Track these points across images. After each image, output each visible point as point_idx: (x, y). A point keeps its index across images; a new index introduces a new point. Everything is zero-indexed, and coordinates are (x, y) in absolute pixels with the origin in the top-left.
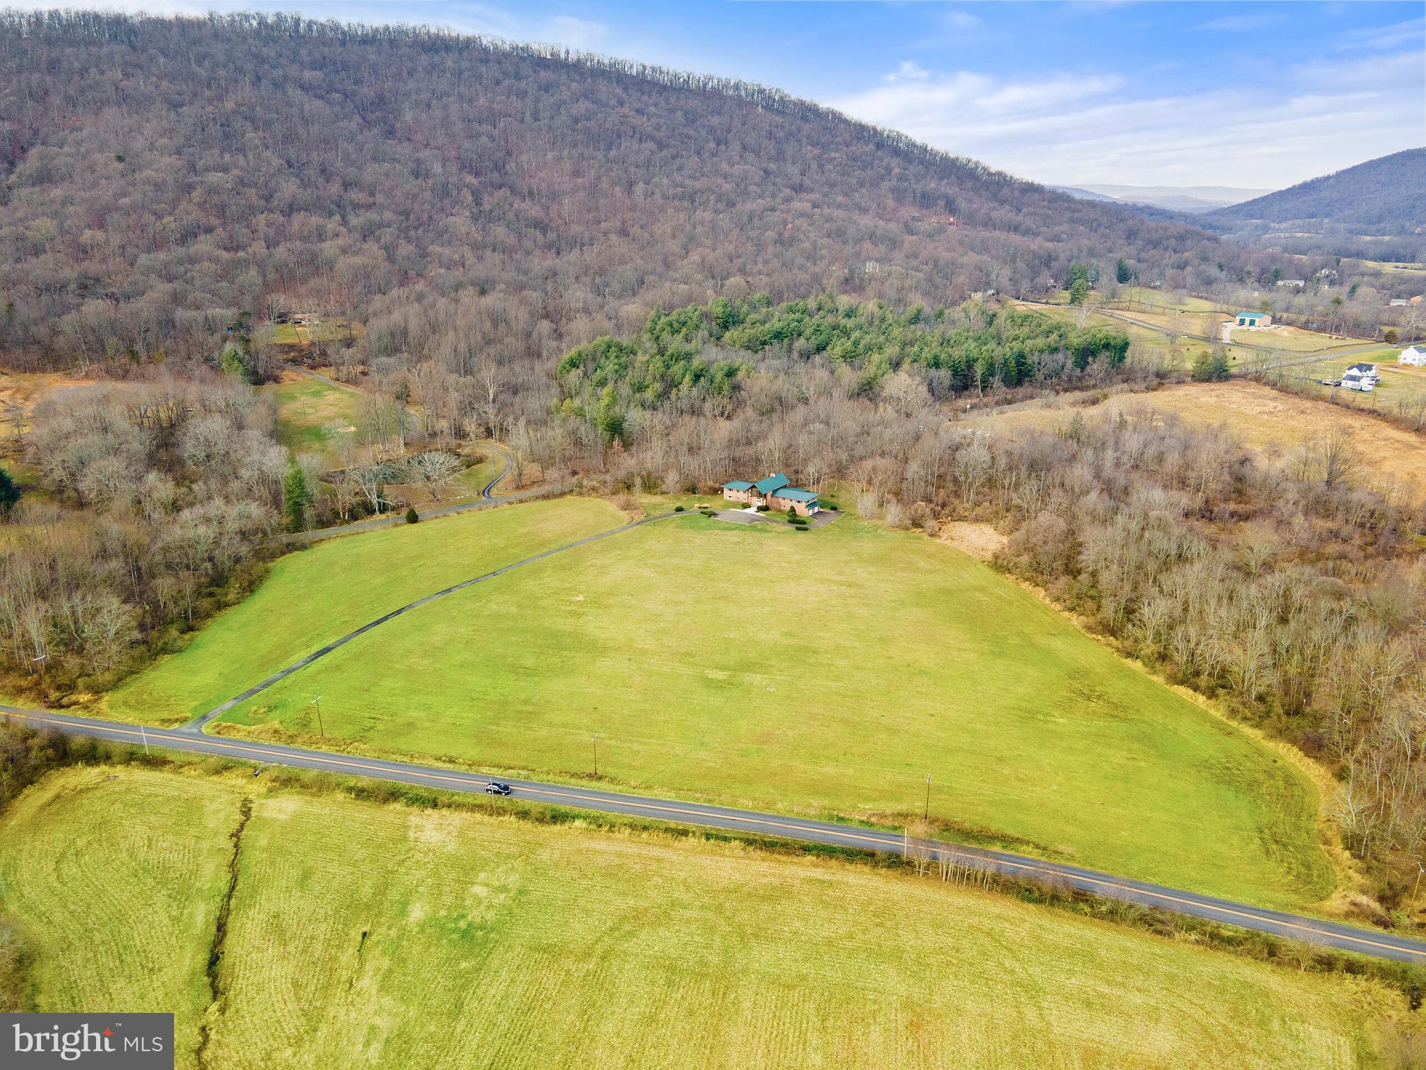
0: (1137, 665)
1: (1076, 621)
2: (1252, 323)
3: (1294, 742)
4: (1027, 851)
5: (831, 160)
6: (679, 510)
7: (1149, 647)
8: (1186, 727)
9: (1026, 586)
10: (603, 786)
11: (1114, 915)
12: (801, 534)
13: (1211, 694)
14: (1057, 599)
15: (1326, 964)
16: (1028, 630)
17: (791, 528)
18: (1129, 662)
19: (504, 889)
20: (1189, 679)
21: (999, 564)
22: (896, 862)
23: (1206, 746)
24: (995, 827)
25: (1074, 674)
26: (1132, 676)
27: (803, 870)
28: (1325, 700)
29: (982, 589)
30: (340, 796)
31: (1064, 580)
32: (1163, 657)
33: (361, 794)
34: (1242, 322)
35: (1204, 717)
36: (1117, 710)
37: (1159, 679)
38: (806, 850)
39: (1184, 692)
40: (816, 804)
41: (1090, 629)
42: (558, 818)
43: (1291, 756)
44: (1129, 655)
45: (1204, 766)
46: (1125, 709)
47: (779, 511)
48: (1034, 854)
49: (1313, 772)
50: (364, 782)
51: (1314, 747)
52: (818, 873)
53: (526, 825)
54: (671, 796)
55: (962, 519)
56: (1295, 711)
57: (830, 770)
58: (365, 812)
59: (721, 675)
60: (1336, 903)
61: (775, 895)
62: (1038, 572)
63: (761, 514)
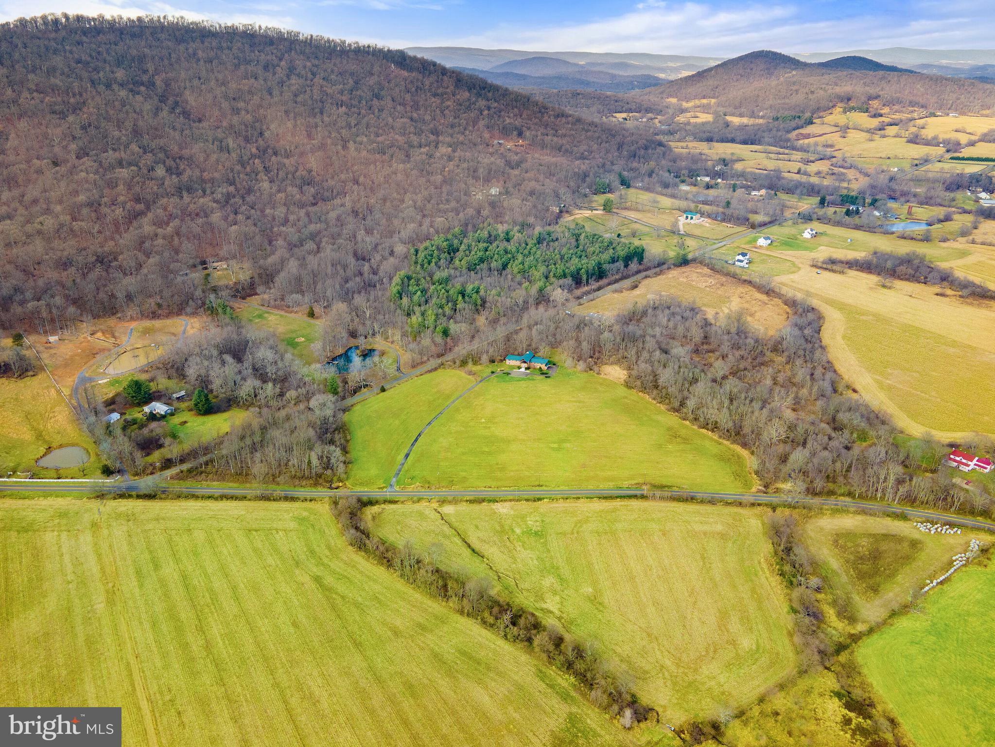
0: (687, 423)
1: (663, 407)
2: (692, 218)
3: (738, 444)
4: (675, 489)
5: (448, 107)
6: (493, 372)
7: (691, 417)
8: (707, 443)
9: (640, 394)
10: (544, 488)
11: (702, 502)
12: (548, 380)
13: (713, 431)
14: (654, 399)
15: (753, 505)
16: (648, 413)
17: (543, 377)
18: (684, 422)
19: (537, 521)
20: (705, 426)
21: (628, 385)
22: (643, 497)
23: (713, 448)
24: (664, 483)
25: (669, 429)
26: (686, 427)
27: (618, 503)
28: (747, 430)
29: (626, 397)
30: (464, 503)
31: (655, 392)
32: (696, 419)
33: (471, 502)
34: (687, 218)
35: (712, 439)
36: (686, 440)
37: (695, 427)
38: (617, 497)
39: (704, 431)
40: (611, 485)
41: (669, 410)
42: (539, 499)
43: (738, 449)
44: (684, 419)
45: (715, 456)
46: (687, 440)
47: (535, 369)
48: (677, 489)
49: (745, 453)
50: (472, 498)
51: (744, 445)
52: (623, 503)
53: (530, 503)
54: (567, 488)
55: (606, 364)
56: (738, 434)
57: (609, 473)
58: (476, 507)
59: (556, 446)
60: (754, 490)
61: (614, 510)
62: (644, 389)
63: (528, 371)
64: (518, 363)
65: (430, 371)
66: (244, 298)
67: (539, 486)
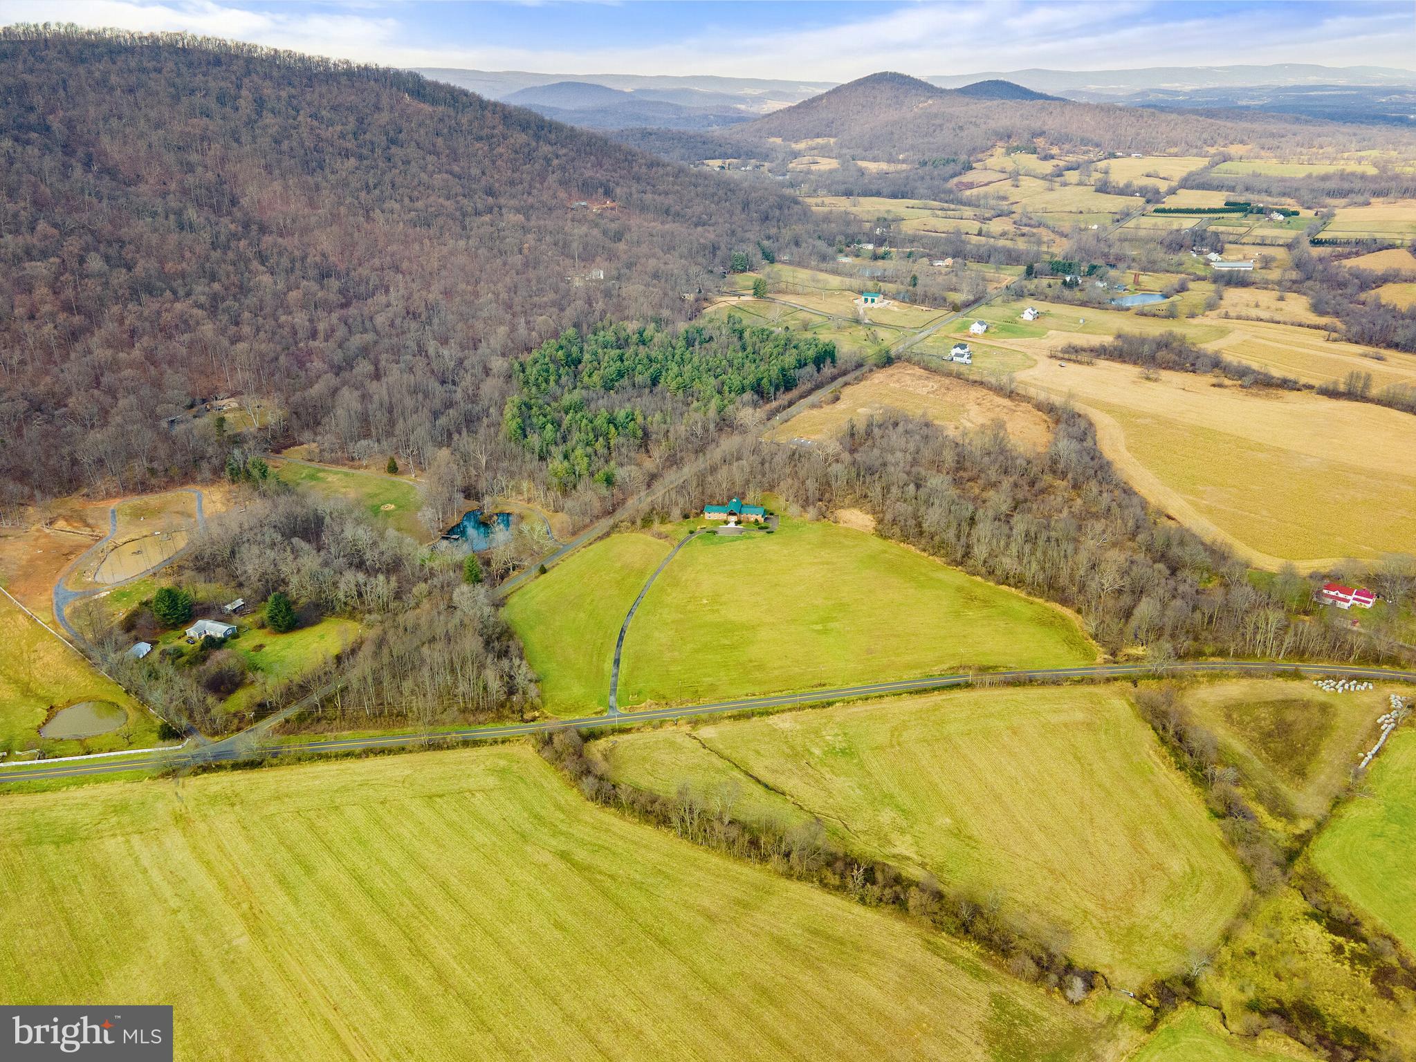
0: (979, 579)
1: (938, 561)
2: (873, 301)
3: (1056, 601)
6: (692, 532)
7: (983, 570)
8: (1016, 605)
9: (903, 545)
10: (828, 688)
11: (1043, 683)
12: (771, 536)
13: (1017, 587)
14: (924, 550)
15: (1108, 680)
16: (923, 570)
17: (762, 533)
18: (974, 578)
19: (837, 735)
20: (1005, 580)
21: (881, 534)
22: (968, 685)
23: (1028, 611)
25: (959, 589)
26: (980, 585)
27: (936, 697)
28: (1063, 581)
29: (885, 552)
30: (727, 721)
31: (922, 541)
32: (990, 573)
33: (736, 718)
34: (866, 300)
35: (1017, 597)
36: (986, 603)
37: (991, 584)
38: (934, 689)
39: (1004, 588)
40: (917, 673)
41: (949, 564)
42: (829, 704)
43: (1057, 607)
44: (974, 575)
45: (1031, 620)
46: (988, 602)
47: (748, 522)
48: (1004, 670)
49: (1068, 612)
50: (735, 712)
51: (1065, 602)
52: (944, 697)
53: (818, 711)
54: (859, 684)
55: (842, 507)
56: (1050, 587)
57: (908, 658)
58: (744, 725)
59: (819, 627)
60: (1099, 660)
61: (936, 708)
62: (905, 538)
63: (741, 527)
64: (723, 516)
65: (600, 538)
66: (278, 452)
67: (820, 685)
